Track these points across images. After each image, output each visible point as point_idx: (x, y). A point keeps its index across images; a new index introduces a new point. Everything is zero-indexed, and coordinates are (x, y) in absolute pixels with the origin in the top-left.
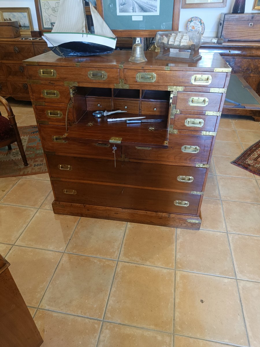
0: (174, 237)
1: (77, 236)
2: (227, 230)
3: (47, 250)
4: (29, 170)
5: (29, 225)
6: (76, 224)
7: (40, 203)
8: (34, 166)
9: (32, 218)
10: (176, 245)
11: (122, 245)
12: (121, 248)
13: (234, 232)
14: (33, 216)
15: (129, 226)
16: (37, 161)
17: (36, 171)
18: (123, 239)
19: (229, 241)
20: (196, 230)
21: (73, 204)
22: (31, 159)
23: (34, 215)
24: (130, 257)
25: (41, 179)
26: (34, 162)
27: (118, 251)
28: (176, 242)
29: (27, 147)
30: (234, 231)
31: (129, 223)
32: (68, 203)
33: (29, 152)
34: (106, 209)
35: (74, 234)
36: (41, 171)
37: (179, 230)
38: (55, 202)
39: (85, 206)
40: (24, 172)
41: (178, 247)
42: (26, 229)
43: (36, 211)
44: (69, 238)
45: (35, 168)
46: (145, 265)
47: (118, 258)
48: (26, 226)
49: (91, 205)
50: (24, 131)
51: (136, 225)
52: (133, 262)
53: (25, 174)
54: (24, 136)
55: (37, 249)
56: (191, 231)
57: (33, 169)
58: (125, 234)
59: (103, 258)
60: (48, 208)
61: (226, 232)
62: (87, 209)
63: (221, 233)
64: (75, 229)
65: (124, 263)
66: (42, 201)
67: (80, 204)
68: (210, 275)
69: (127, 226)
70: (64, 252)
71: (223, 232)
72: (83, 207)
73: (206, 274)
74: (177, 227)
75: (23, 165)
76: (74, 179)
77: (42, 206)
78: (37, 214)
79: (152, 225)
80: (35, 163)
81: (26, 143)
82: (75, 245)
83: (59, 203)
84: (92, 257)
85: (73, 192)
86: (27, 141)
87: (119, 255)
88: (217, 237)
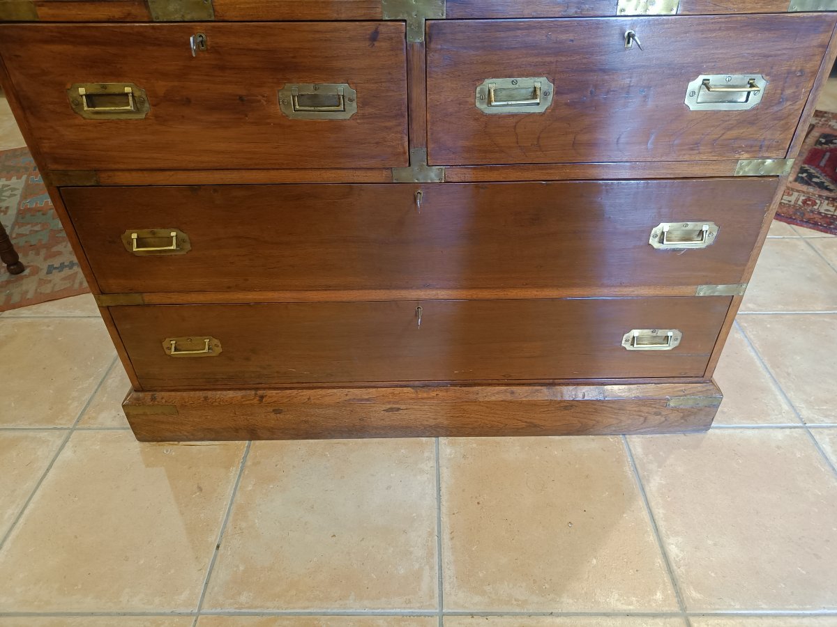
0: (628, 470)
1: (244, 525)
2: (801, 419)
3: (119, 614)
4: (29, 285)
5: (31, 506)
6: (234, 472)
7: (76, 404)
8: (49, 272)
9: (45, 475)
10: (648, 504)
11: (439, 537)
12: (440, 554)
13: (826, 420)
14: (47, 464)
15: (448, 451)
16: (59, 253)
17: (57, 289)
18: (439, 509)
19: (826, 458)
20: (698, 431)
21: (210, 394)
22: (36, 248)
23: (53, 461)
24: (488, 588)
25: (78, 313)
26: (45, 259)
27: (432, 568)
28: (643, 489)
29: (22, 213)
30: (826, 416)
31: (443, 440)
32: (192, 393)
33: (29, 226)
34: (348, 398)
35: (231, 518)
36: (76, 286)
37: (637, 443)
38: (135, 395)
39: (262, 397)
40: (9, 297)
41: (659, 512)
42: (18, 525)
43: (59, 442)
44: (213, 539)
45: (50, 277)
46: (558, 615)
47: (436, 600)
48: (17, 511)
49: (288, 392)
50: (6, 164)
51: (474, 445)
52: (505, 609)
53: (12, 302)
54: (9, 179)
55: (70, 620)
56: (680, 438)
57: (42, 282)
58: (439, 490)
59: (374, 614)
60: (109, 423)
61: (801, 425)
62: (270, 409)
63: (788, 431)
64: (234, 494)
65: (469, 620)
66: (87, 397)
67: (239, 394)
68: (825, 615)
69: (438, 454)
70: (199, 614)
71: (791, 428)
72: (256, 401)
73: (811, 615)
74: (625, 432)
75: (3, 270)
76: (202, 291)
77: (86, 417)
78: (67, 453)
79: (533, 438)
80: (49, 262)
81: (18, 198)
82: (242, 568)
83: (153, 399)
84: (325, 614)
85: (207, 347)
86: (18, 193)
87: (441, 584)
88: (778, 447)
